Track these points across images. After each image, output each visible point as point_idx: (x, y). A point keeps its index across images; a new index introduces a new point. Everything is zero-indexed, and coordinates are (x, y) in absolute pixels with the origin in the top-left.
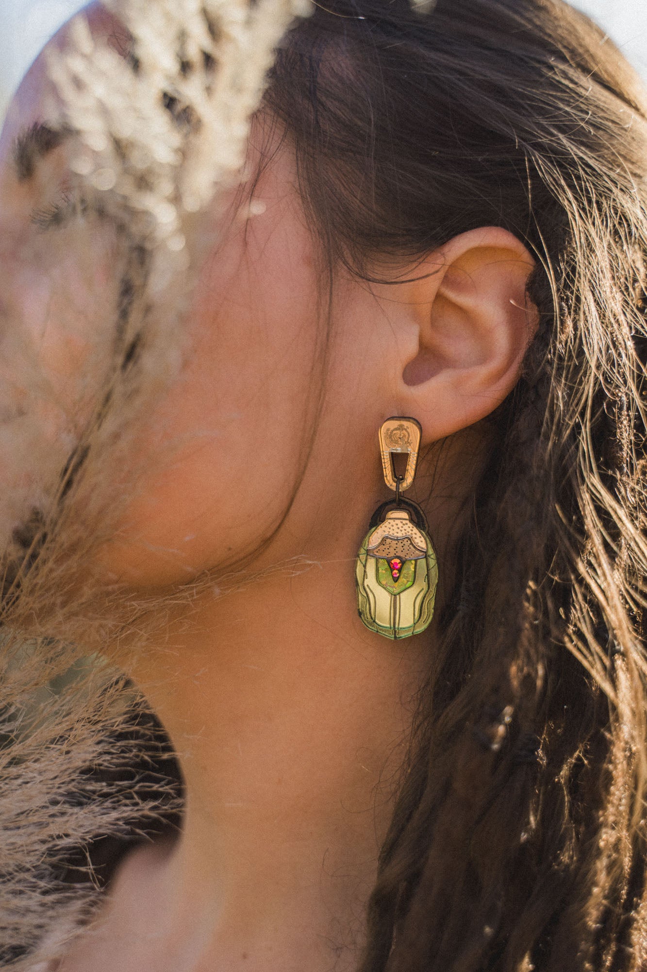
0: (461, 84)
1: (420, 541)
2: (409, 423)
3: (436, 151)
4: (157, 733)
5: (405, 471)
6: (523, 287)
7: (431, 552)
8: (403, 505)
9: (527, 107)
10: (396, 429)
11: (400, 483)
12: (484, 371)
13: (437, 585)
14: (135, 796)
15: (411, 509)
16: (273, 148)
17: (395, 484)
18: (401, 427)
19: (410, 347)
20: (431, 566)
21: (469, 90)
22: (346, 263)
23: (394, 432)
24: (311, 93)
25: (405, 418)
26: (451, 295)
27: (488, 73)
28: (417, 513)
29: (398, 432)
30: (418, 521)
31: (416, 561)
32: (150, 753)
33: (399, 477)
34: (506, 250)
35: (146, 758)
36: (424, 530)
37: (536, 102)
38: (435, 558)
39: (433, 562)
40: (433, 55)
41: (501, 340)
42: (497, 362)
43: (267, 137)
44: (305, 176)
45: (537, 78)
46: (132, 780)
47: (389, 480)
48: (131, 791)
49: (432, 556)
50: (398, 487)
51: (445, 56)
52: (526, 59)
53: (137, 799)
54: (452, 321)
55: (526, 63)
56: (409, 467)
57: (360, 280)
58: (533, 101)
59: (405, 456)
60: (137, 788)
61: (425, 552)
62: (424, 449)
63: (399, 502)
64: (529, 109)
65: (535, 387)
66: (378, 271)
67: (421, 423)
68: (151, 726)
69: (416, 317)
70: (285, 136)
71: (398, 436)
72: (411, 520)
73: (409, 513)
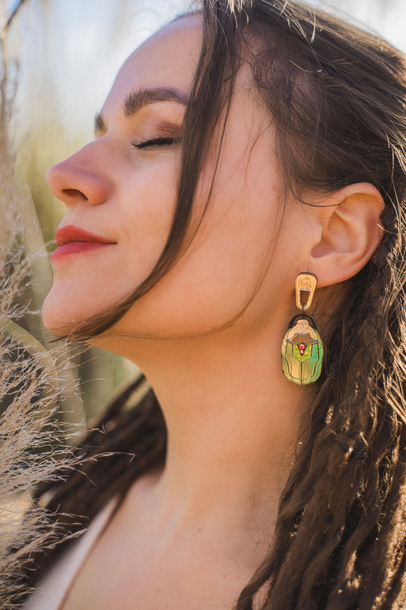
0: (363, 108)
1: (315, 335)
2: (311, 276)
3: (347, 141)
4: (61, 425)
5: (307, 300)
6: (378, 216)
7: (320, 340)
8: (305, 317)
9: (394, 125)
10: (304, 279)
11: (304, 306)
12: (351, 257)
13: (323, 357)
14: (52, 458)
15: (309, 319)
16: (265, 127)
17: (301, 307)
18: (307, 278)
19: (318, 238)
20: (320, 348)
21: (367, 111)
22: (293, 192)
23: (304, 280)
24: (288, 101)
25: (310, 273)
26: (340, 213)
27: (377, 103)
28: (313, 321)
29: (306, 280)
30: (313, 325)
31: (312, 345)
32: (58, 436)
33: (303, 303)
34: (372, 196)
35: (57, 439)
36: (316, 330)
37: (399, 123)
38: (322, 343)
39: (321, 346)
40: (351, 89)
41: (362, 241)
43: (263, 120)
44: (279, 144)
45: (400, 109)
46: (50, 451)
47: (299, 304)
48: (50, 456)
49: (320, 343)
50: (303, 308)
51: (357, 91)
52: (396, 98)
53: (53, 460)
54: (339, 227)
55: (396, 100)
56: (309, 299)
57: (298, 202)
58: (398, 123)
59: (308, 293)
60: (53, 454)
61: (317, 341)
62: (317, 290)
63: (303, 315)
64: (395, 126)
65: (381, 270)
67: (317, 277)
68: (56, 422)
69: (321, 223)
70: (272, 121)
71: (305, 282)
72: (310, 324)
73: (309, 321)
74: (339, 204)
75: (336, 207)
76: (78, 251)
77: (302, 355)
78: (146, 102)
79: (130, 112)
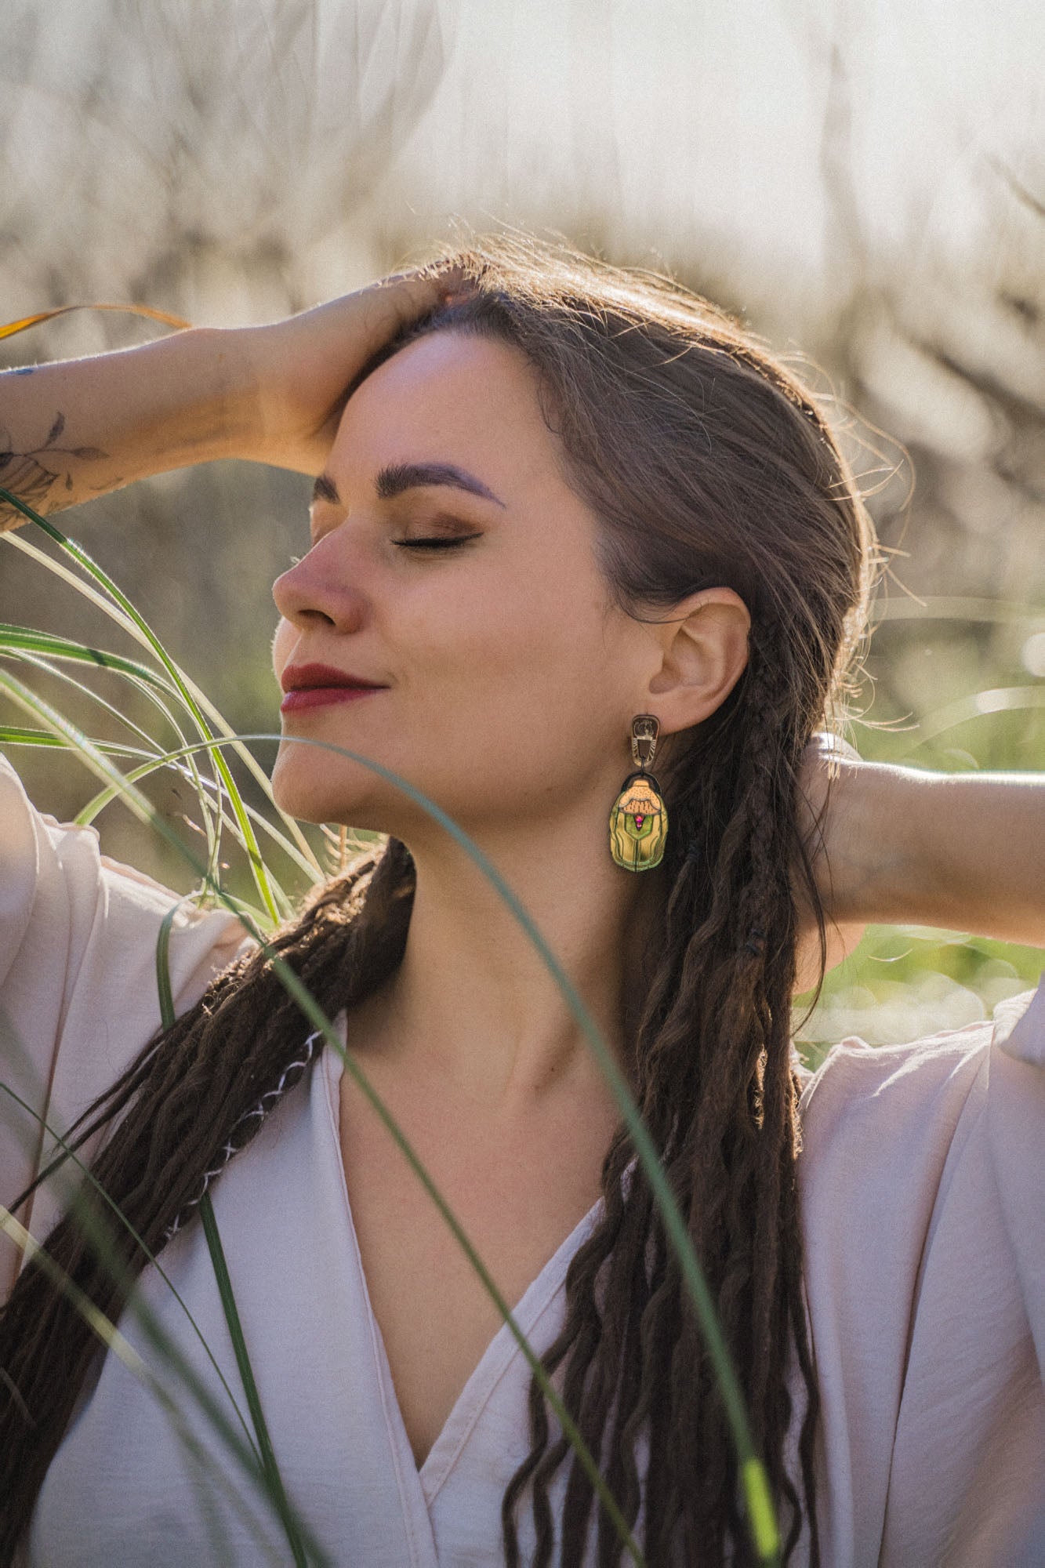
1: (656, 802)
5: (647, 754)
7: (663, 810)
8: (645, 777)
11: (644, 761)
13: (666, 833)
15: (650, 780)
17: (639, 762)
19: (657, 667)
20: (663, 820)
26: (688, 631)
28: (655, 782)
30: (656, 788)
31: (653, 816)
33: (643, 758)
34: (733, 607)
36: (659, 795)
38: (666, 815)
39: (664, 817)
42: (713, 686)
47: (636, 760)
49: (664, 813)
50: (642, 764)
54: (687, 650)
57: (628, 617)
59: (648, 743)
61: (660, 810)
62: (661, 740)
63: (641, 774)
66: (645, 610)
69: (662, 645)
72: (650, 787)
73: (649, 783)
74: (686, 619)
75: (683, 621)
76: (334, 701)
77: (639, 829)
78: (414, 484)
79: (386, 493)
